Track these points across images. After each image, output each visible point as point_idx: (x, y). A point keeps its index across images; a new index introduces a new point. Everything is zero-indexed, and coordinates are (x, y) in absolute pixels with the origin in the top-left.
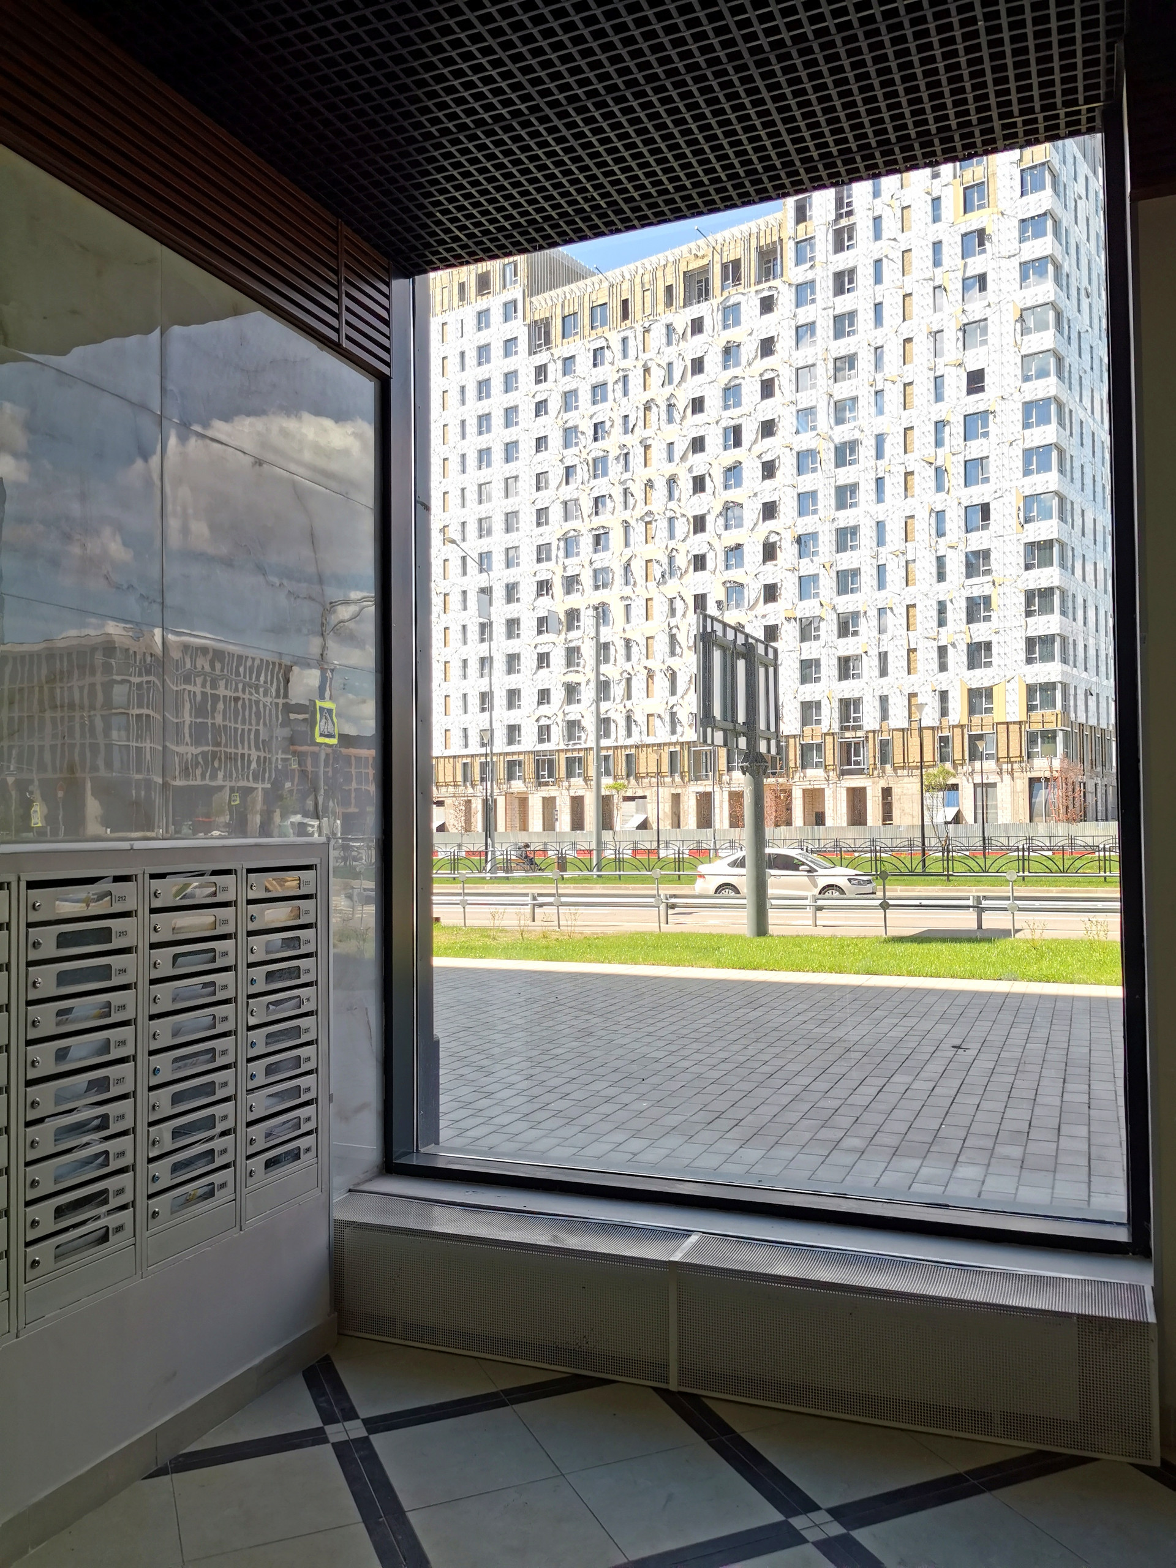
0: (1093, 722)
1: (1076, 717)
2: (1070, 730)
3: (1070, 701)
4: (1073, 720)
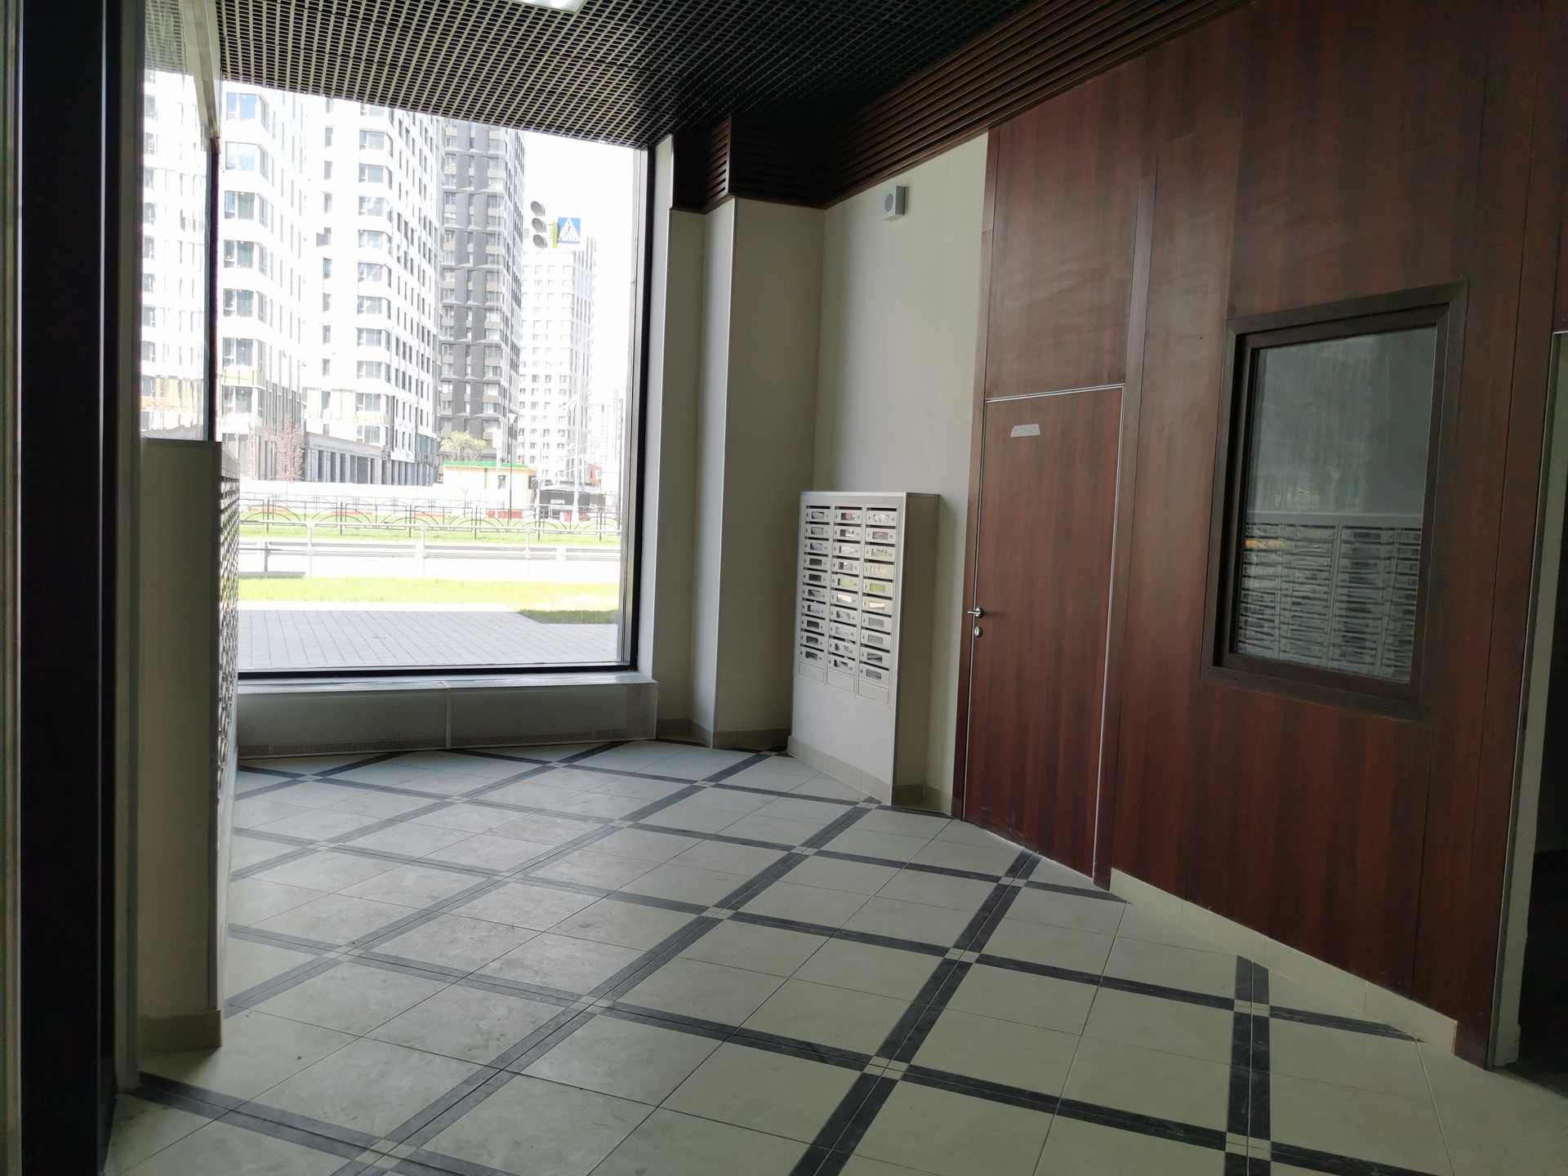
0: (285, 384)
1: (271, 377)
2: (264, 388)
3: (265, 360)
4: (268, 378)
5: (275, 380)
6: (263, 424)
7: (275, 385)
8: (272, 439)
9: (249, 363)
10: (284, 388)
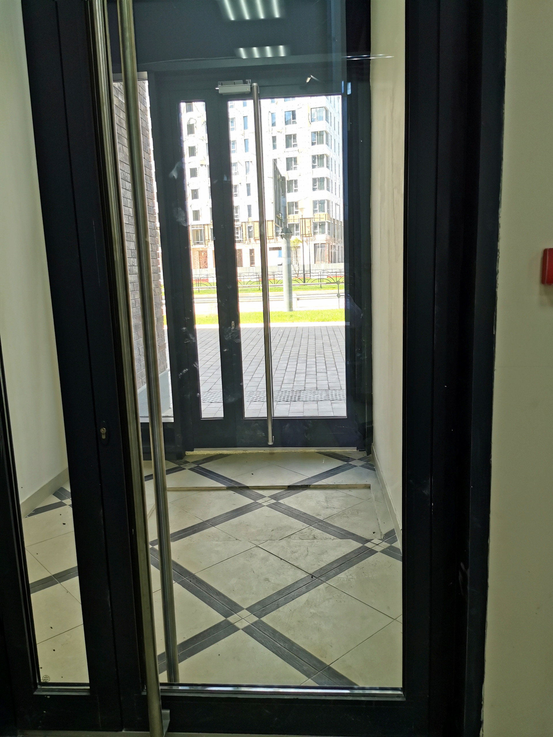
1: (332, 216)
2: (330, 222)
3: (330, 209)
4: (331, 217)
5: (334, 217)
6: (330, 238)
7: (334, 219)
8: (334, 245)
9: (324, 211)
10: (337, 220)
